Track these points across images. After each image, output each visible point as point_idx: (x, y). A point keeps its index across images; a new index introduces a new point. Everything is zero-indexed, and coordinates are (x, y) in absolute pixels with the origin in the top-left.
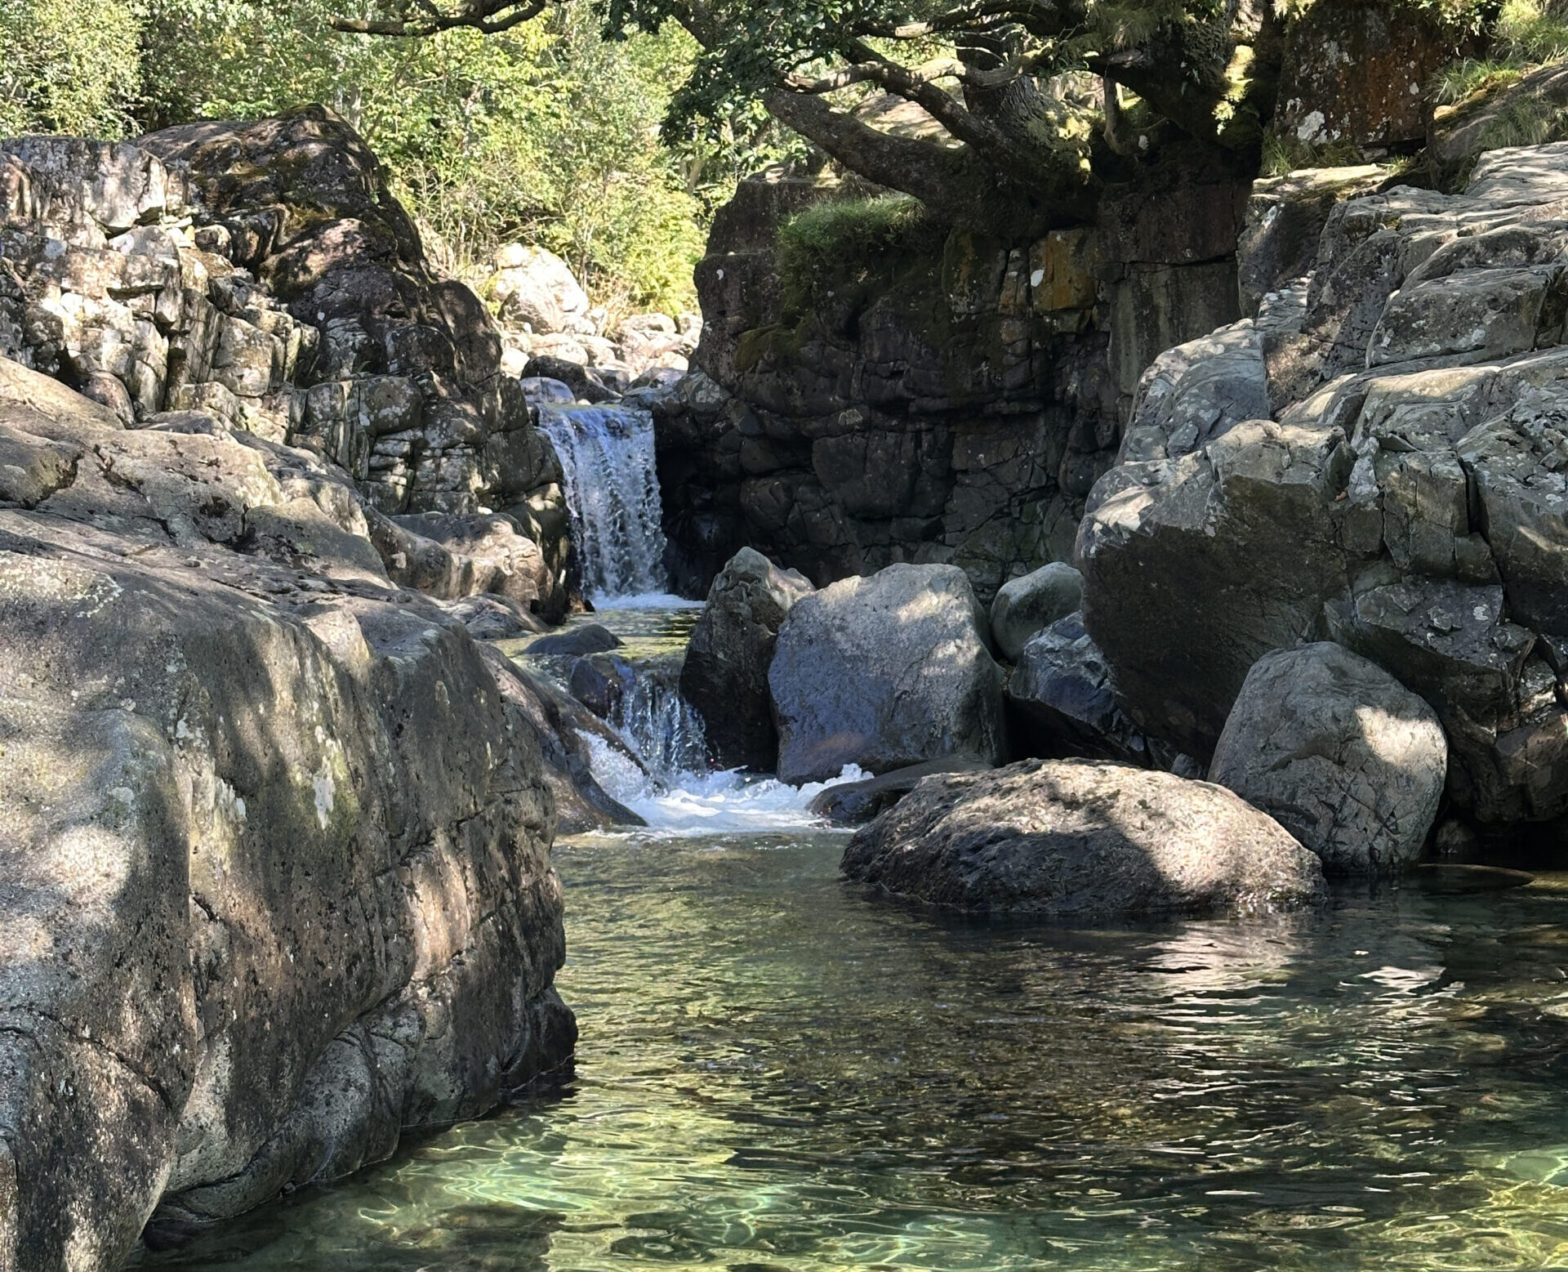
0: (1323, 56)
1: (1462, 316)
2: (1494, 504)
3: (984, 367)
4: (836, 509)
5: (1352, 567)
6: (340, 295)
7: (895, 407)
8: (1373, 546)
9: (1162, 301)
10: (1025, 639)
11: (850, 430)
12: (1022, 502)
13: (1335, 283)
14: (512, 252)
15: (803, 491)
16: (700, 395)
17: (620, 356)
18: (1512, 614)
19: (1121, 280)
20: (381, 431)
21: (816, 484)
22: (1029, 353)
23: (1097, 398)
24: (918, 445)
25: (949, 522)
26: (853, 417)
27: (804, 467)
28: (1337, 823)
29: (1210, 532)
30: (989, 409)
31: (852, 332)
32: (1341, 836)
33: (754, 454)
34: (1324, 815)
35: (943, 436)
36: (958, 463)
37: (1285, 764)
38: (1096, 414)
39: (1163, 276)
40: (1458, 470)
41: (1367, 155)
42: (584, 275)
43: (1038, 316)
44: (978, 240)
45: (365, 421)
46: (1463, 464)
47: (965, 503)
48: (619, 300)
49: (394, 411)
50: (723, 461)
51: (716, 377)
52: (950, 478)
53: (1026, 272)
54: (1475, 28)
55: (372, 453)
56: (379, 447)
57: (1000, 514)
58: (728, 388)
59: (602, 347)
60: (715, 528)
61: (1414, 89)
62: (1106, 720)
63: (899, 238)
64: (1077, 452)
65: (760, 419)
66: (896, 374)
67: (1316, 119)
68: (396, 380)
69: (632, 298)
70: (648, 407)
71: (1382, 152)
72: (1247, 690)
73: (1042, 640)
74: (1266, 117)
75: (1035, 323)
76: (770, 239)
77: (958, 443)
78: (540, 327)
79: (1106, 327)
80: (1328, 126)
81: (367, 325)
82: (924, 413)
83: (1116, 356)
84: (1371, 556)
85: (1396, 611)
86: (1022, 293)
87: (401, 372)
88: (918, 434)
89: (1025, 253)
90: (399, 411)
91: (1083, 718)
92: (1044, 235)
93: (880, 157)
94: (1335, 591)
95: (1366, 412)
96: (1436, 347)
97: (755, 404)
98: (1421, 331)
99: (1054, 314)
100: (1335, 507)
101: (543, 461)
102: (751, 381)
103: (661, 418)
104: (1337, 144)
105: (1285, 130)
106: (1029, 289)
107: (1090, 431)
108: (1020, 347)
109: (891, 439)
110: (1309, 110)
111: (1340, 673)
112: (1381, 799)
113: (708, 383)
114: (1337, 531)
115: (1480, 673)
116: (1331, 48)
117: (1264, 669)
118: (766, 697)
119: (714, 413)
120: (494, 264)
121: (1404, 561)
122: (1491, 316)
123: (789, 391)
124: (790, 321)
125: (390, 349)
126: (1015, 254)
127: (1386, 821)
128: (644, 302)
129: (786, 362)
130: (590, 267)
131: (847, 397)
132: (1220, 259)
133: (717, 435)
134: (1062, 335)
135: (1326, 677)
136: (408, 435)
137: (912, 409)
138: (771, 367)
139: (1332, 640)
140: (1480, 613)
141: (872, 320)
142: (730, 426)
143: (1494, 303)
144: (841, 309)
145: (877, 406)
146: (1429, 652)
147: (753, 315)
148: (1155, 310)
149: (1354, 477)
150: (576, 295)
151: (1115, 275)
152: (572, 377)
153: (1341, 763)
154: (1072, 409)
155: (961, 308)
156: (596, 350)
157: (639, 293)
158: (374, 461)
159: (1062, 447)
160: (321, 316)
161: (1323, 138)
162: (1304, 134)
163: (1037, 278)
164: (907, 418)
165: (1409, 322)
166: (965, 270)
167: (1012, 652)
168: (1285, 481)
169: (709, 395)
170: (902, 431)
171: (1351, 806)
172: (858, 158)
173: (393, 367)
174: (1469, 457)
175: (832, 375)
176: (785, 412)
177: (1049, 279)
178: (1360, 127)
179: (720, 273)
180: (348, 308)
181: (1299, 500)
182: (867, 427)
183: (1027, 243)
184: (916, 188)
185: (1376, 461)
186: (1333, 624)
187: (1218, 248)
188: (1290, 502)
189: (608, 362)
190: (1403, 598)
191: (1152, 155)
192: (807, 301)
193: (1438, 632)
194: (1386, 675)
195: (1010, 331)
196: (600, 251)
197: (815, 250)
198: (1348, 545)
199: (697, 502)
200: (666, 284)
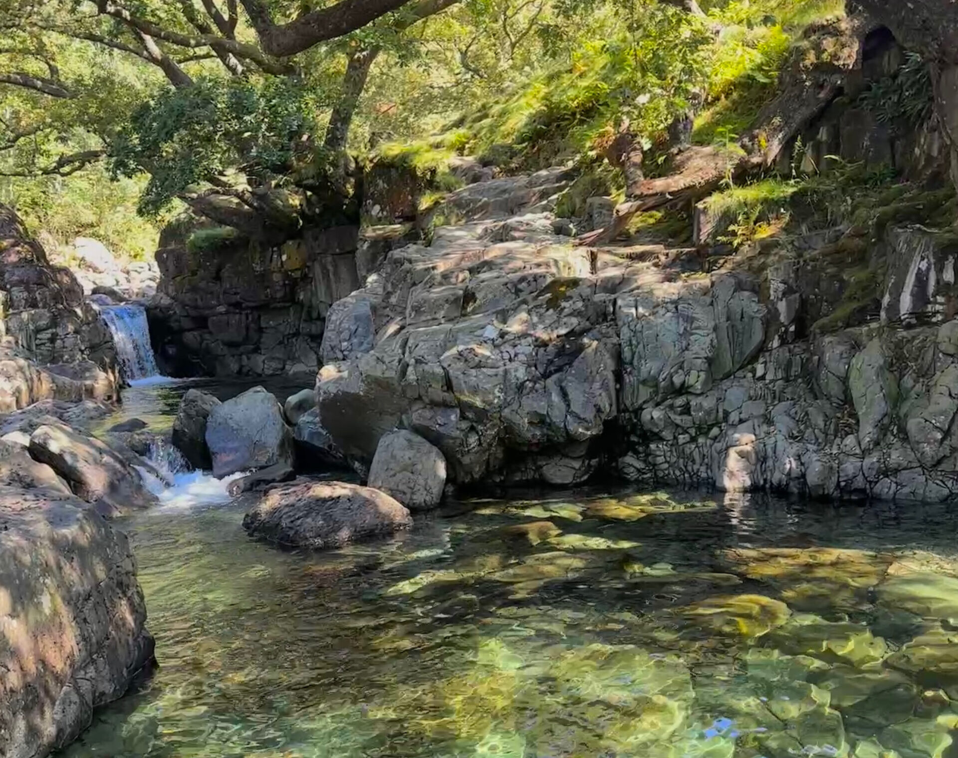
0: (377, 185)
1: (436, 306)
2: (454, 382)
3: (268, 290)
4: (219, 342)
5: (410, 402)
6: (15, 278)
7: (237, 305)
8: (417, 396)
9: (330, 268)
10: (298, 416)
11: (221, 314)
12: (288, 339)
13: (392, 284)
14: (80, 240)
15: (207, 336)
16: (162, 301)
17: (129, 281)
18: (463, 417)
19: (315, 260)
20: (38, 331)
21: (210, 333)
22: (285, 285)
23: (311, 301)
24: (247, 318)
25: (262, 346)
26: (222, 309)
27: (206, 327)
28: (413, 493)
29: (362, 393)
30: (272, 306)
31: (218, 278)
32: (415, 497)
33: (186, 323)
34: (408, 491)
35: (256, 316)
36: (263, 325)
37: (394, 475)
38: (311, 307)
39: (329, 259)
40: (442, 371)
41: (396, 221)
42: (111, 248)
43: (286, 272)
44: (261, 244)
45: (31, 327)
46: (444, 368)
47: (267, 339)
48: (125, 257)
49: (43, 323)
50: (175, 325)
51: (167, 294)
52: (261, 330)
53: (280, 256)
54: (428, 177)
55: (36, 339)
56: (39, 336)
57: (281, 343)
58: (173, 298)
59: (122, 277)
60: (174, 350)
61: (410, 198)
62: (330, 446)
63: (232, 243)
64: (305, 321)
65: (187, 310)
66: (236, 294)
67: (377, 208)
68: (42, 310)
69: (130, 256)
70: (142, 305)
71: (401, 220)
72: (379, 449)
73: (304, 419)
74: (360, 205)
75: (286, 275)
76: (182, 242)
77: (262, 318)
78: (95, 270)
79: (311, 275)
80: (382, 210)
81: (28, 289)
82: (248, 308)
83: (316, 287)
84: (416, 399)
85: (424, 418)
86: (279, 263)
87: (44, 307)
88: (247, 315)
89: (279, 249)
90: (45, 322)
91: (321, 446)
92: (284, 242)
93: (221, 214)
94: (404, 411)
95: (409, 344)
96: (429, 317)
97: (184, 305)
98: (424, 312)
99: (292, 271)
100: (403, 384)
101: (105, 334)
102: (181, 296)
103: (148, 310)
104: (386, 217)
105: (367, 211)
106: (282, 262)
107: (309, 313)
108: (281, 283)
109: (237, 317)
110: (374, 204)
111: (409, 441)
112: (426, 484)
113: (165, 297)
114: (404, 392)
115: (455, 438)
116: (380, 182)
117: (383, 442)
118: (205, 443)
119: (168, 308)
120: (74, 245)
121: (427, 401)
122: (447, 306)
123: (196, 300)
124: (194, 273)
125: (39, 299)
126: (275, 249)
127: (427, 490)
128: (135, 256)
129: (194, 289)
130: (112, 244)
131: (218, 301)
132: (349, 252)
133: (170, 316)
134: (296, 279)
135: (405, 443)
136: (50, 331)
137: (244, 305)
138: (188, 291)
139: (405, 429)
140: (453, 417)
141: (225, 273)
142: (175, 313)
143: (447, 301)
144: (213, 270)
145: (230, 305)
146: (438, 432)
147: (179, 272)
148: (328, 271)
149: (408, 373)
150: (109, 256)
151: (312, 258)
152: (111, 293)
153: (412, 473)
154: (301, 304)
155: (258, 269)
156: (119, 279)
157: (133, 253)
158: (38, 342)
159: (300, 320)
160: (8, 286)
161: (380, 214)
162: (374, 213)
163: (284, 258)
164: (242, 309)
165: (420, 308)
166: (258, 256)
167: (294, 422)
168: (386, 376)
169: (166, 301)
170: (241, 314)
171: (417, 487)
172: (213, 215)
173: (40, 305)
174: (445, 365)
175: (212, 293)
176: (196, 307)
177: (289, 258)
178: (392, 211)
179: (165, 255)
180: (20, 283)
181: (390, 382)
182: (227, 313)
183: (279, 245)
184: (236, 225)
185: (415, 367)
186: (406, 423)
187: (348, 249)
188: (388, 382)
189: (124, 285)
190: (428, 414)
191: (320, 215)
192: (200, 266)
193: (440, 425)
194: (424, 440)
195: (277, 277)
196: (114, 238)
197: (200, 248)
198: (408, 396)
199: (166, 340)
200: (143, 250)
